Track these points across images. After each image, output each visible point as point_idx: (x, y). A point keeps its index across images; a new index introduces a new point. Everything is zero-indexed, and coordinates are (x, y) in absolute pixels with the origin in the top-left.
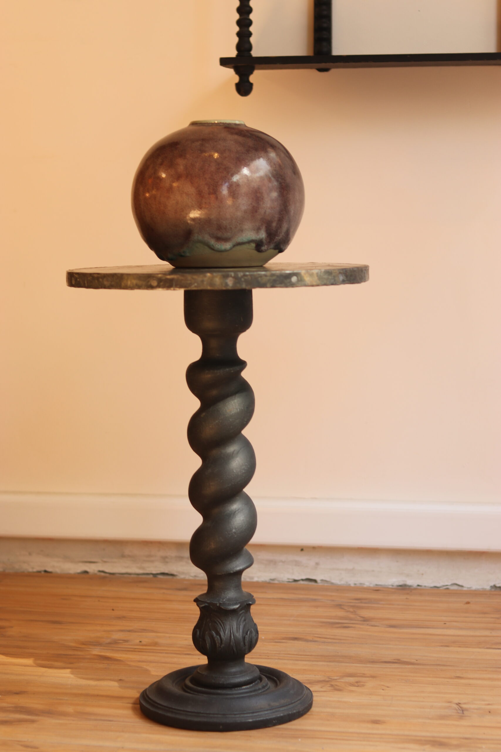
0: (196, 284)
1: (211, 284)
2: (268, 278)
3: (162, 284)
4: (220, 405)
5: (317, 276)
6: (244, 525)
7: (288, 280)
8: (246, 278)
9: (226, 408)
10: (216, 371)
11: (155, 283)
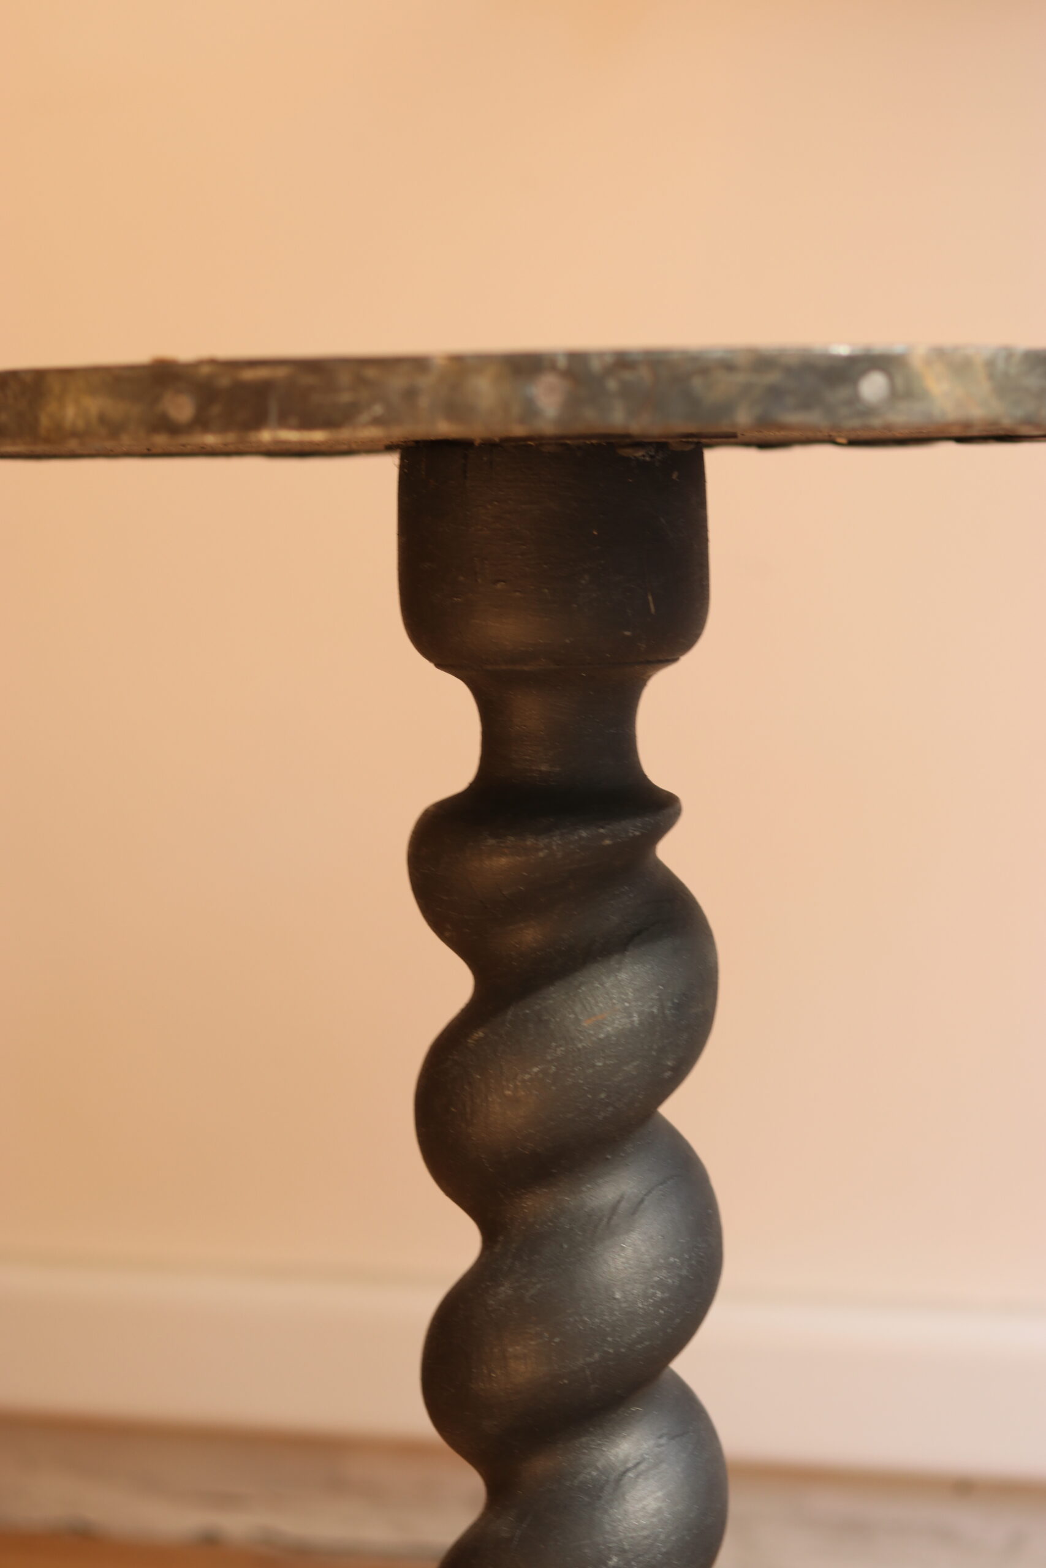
0: (378, 410)
1: (454, 409)
2: (740, 378)
3: (216, 410)
4: (554, 996)
5: (991, 376)
6: (662, 1537)
7: (843, 393)
8: (628, 375)
9: (578, 1008)
10: (530, 842)
11: (181, 408)
